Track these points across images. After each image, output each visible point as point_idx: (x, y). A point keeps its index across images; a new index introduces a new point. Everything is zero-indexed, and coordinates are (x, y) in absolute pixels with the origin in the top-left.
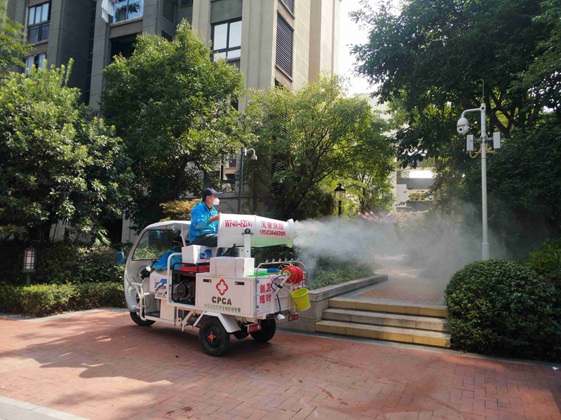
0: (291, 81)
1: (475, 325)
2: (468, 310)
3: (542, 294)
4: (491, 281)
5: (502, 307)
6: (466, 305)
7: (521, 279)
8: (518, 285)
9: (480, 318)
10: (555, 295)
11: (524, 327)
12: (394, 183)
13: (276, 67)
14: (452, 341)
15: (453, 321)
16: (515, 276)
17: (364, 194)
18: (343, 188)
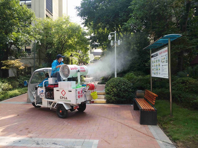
0: (52, 16)
1: (113, 96)
2: (111, 92)
3: (129, 86)
4: (117, 83)
5: (119, 90)
6: (110, 90)
7: (124, 83)
8: (124, 84)
9: (114, 94)
10: (132, 86)
11: (125, 95)
12: (89, 54)
13: (46, 10)
14: (107, 101)
15: (107, 95)
16: (123, 81)
17: (80, 57)
18: (73, 55)
